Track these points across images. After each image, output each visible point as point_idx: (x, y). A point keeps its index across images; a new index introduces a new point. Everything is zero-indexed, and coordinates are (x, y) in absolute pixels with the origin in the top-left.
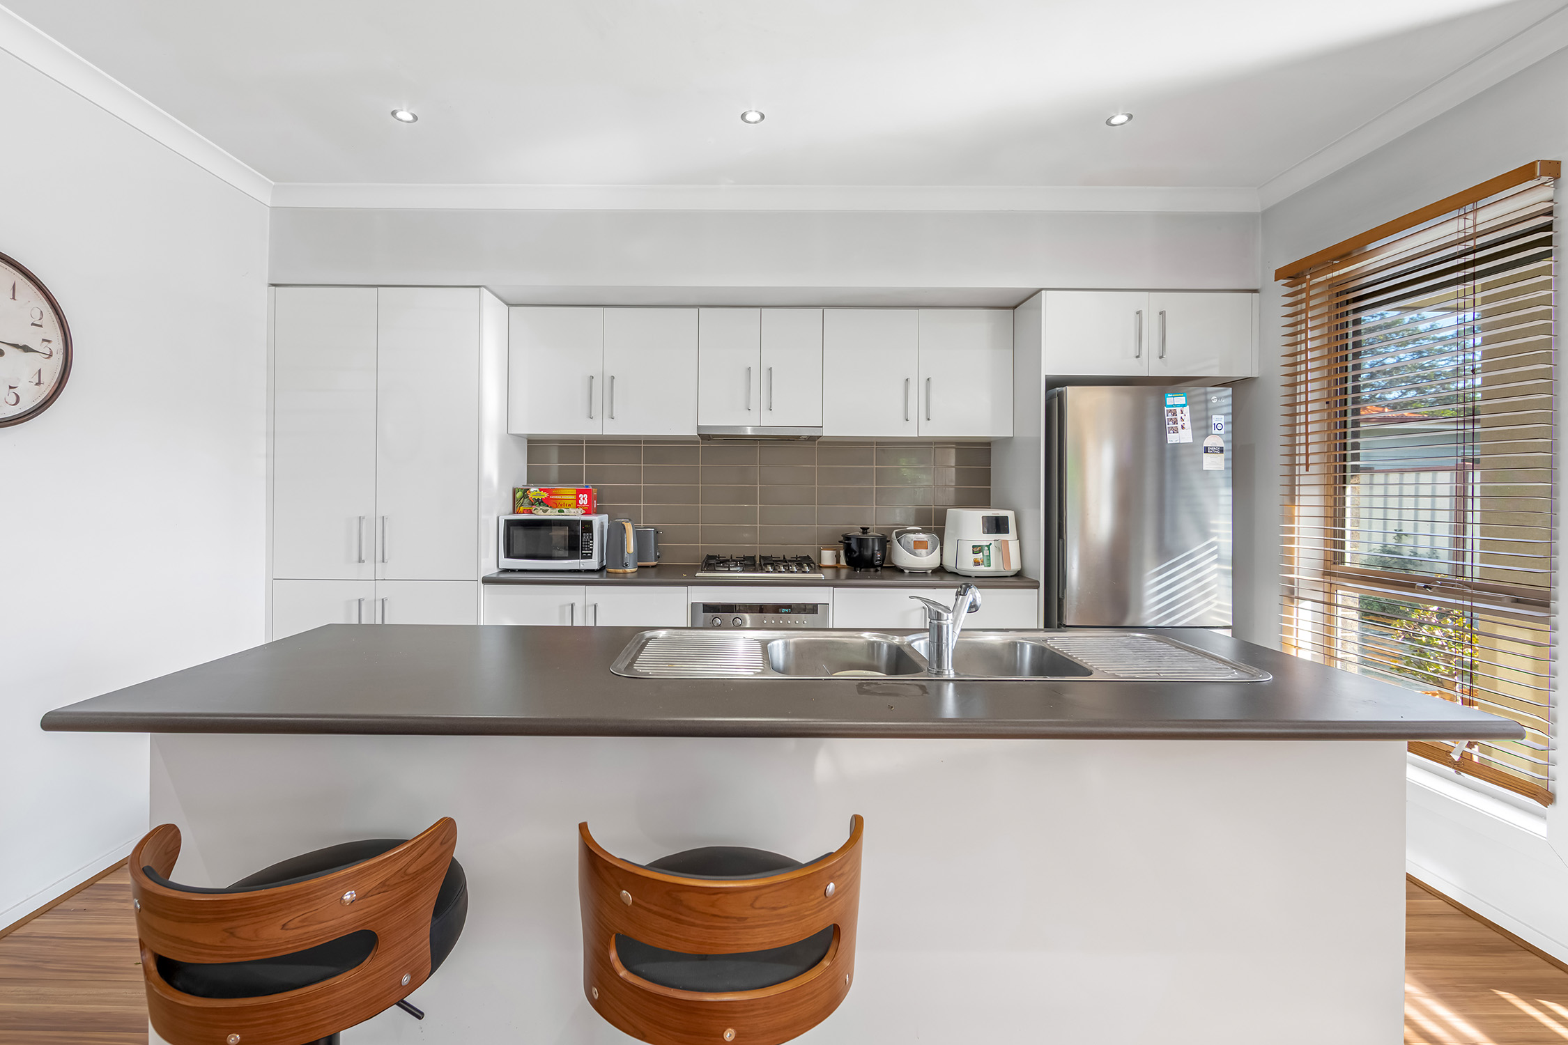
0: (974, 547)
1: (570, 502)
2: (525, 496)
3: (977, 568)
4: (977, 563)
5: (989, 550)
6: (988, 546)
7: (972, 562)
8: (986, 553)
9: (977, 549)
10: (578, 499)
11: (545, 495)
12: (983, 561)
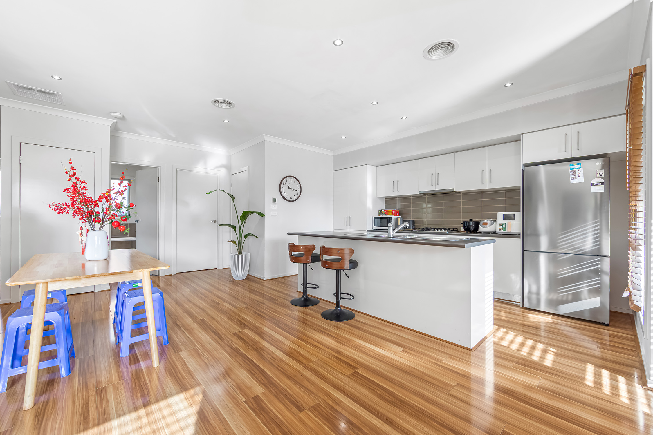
0: (500, 224)
1: (390, 213)
2: (381, 212)
3: (500, 231)
4: (500, 230)
5: (505, 225)
6: (505, 224)
7: (499, 229)
8: (504, 226)
9: (501, 225)
10: (392, 212)
11: (385, 212)
12: (502, 229)
